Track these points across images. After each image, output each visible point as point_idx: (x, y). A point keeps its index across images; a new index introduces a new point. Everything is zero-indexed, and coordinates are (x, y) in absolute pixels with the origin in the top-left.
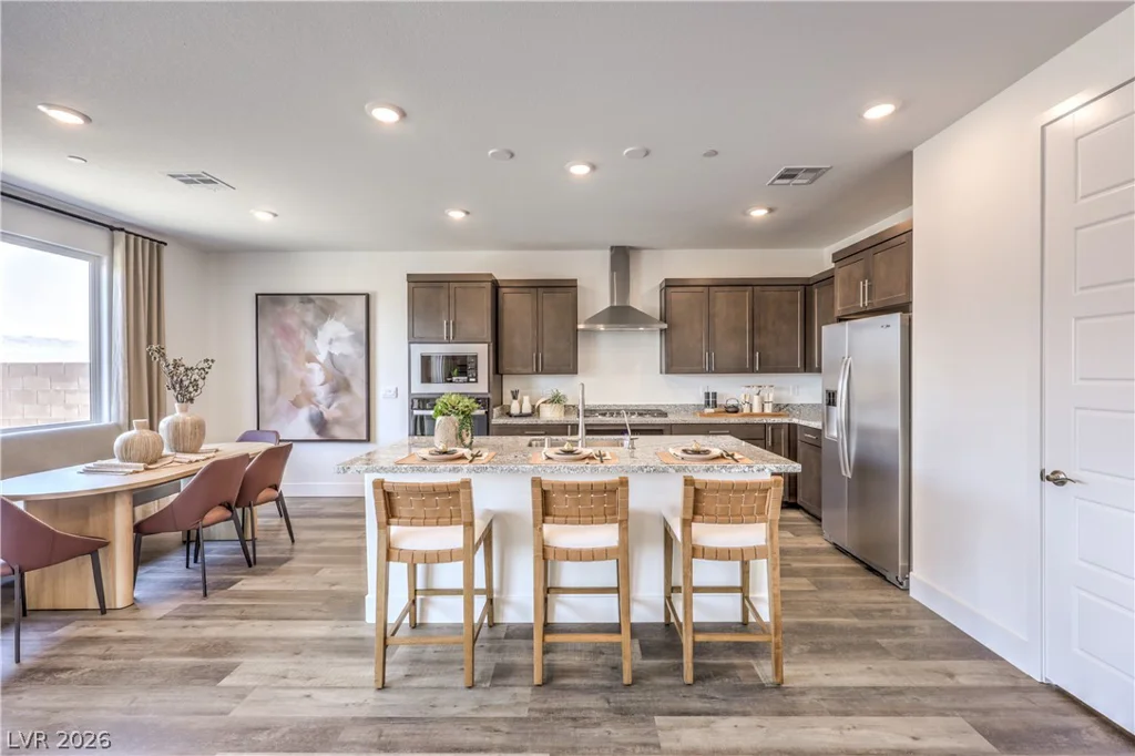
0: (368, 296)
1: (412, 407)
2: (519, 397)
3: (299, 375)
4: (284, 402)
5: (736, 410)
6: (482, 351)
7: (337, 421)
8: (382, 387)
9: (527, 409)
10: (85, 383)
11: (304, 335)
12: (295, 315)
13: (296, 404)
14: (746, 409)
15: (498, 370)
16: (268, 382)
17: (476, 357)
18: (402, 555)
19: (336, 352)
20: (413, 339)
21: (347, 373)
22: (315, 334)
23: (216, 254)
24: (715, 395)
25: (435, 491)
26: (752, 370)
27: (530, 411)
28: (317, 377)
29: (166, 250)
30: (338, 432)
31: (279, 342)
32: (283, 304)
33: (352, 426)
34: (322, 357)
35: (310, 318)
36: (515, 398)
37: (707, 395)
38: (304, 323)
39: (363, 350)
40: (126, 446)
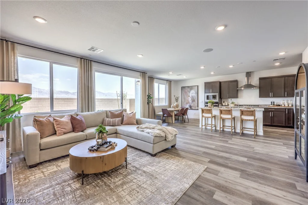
0: (198, 86)
1: (205, 104)
2: (225, 102)
3: (187, 99)
4: (185, 103)
5: (279, 105)
6: (217, 94)
7: (193, 106)
8: (200, 101)
9: (226, 104)
10: (164, 100)
11: (188, 93)
12: (187, 90)
13: (187, 103)
14: (283, 105)
15: (220, 98)
16: (183, 100)
17: (216, 95)
18: (204, 117)
19: (193, 95)
20: (205, 93)
21: (195, 98)
22: (190, 93)
23: (177, 82)
24: (274, 102)
25: (208, 110)
26: (285, 97)
27: (227, 105)
28: (190, 99)
29: (172, 82)
30: (193, 108)
31: (185, 94)
32: (185, 88)
33: (195, 107)
34: (191, 96)
35: (189, 90)
36: (224, 102)
37: (272, 102)
38: (188, 91)
39: (197, 95)
40: (173, 106)
